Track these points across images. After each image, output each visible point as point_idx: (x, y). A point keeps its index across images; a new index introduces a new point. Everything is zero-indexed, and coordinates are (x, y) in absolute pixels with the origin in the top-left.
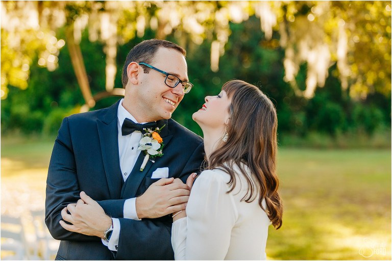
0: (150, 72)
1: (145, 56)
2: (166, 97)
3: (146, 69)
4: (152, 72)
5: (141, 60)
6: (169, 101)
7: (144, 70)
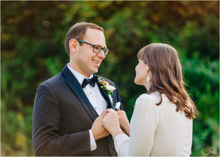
0: (83, 45)
1: (79, 35)
2: (95, 60)
3: (81, 43)
4: (84, 45)
5: (77, 37)
6: (96, 62)
7: (80, 44)
